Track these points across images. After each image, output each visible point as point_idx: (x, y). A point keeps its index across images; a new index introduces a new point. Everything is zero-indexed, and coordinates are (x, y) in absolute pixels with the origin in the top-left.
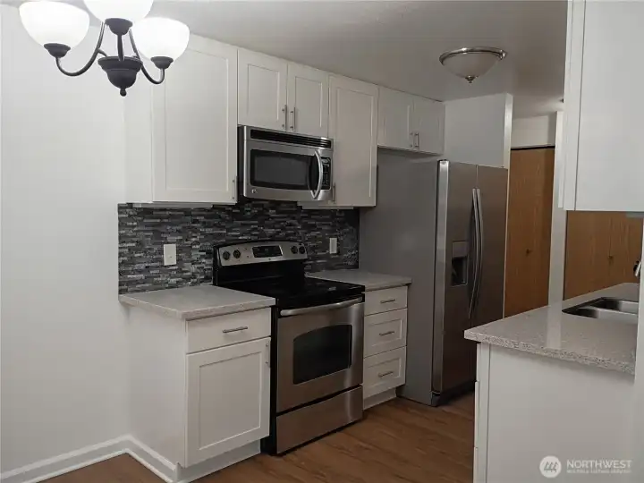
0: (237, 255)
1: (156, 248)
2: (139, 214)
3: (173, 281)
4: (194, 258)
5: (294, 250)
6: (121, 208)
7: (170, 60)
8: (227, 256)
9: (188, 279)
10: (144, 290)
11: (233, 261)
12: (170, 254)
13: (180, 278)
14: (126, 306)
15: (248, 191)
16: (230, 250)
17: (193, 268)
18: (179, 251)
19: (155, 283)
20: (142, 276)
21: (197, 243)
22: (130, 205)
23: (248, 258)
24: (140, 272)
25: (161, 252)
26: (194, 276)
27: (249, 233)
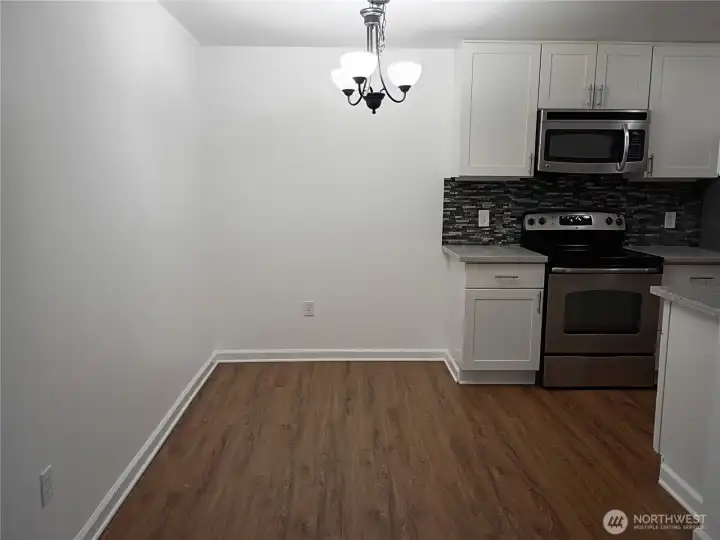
0: (542, 222)
1: (472, 213)
2: (459, 186)
3: (486, 239)
4: (506, 222)
5: (609, 221)
6: (447, 182)
7: (409, 87)
8: (531, 222)
9: (499, 239)
10: (460, 244)
11: (537, 227)
12: (484, 219)
13: (493, 238)
14: (447, 255)
15: (542, 166)
16: (536, 217)
17: (504, 231)
18: (492, 215)
19: (470, 240)
20: (460, 233)
21: (508, 210)
22: (453, 179)
23: (553, 224)
24: (458, 230)
25: (477, 216)
26: (504, 237)
27: (563, 204)
